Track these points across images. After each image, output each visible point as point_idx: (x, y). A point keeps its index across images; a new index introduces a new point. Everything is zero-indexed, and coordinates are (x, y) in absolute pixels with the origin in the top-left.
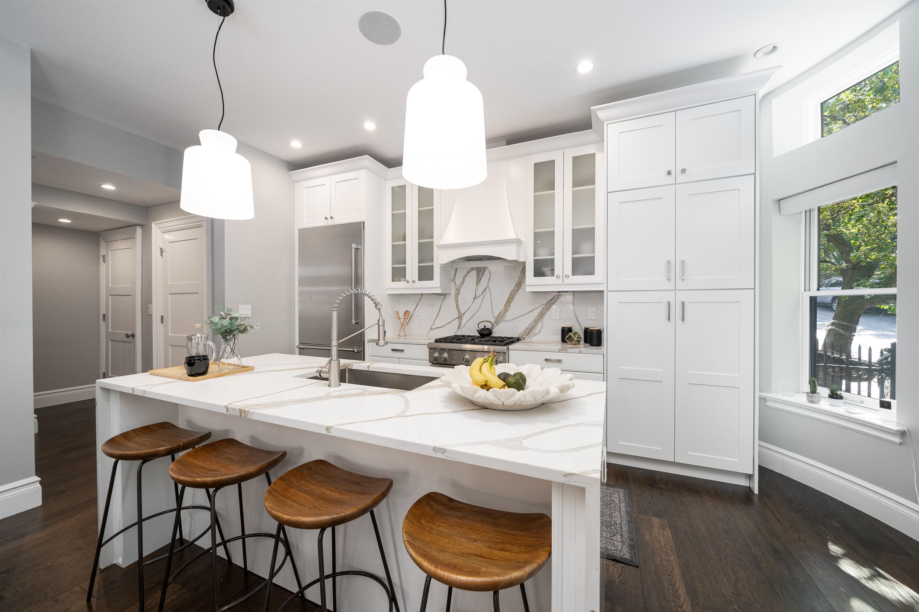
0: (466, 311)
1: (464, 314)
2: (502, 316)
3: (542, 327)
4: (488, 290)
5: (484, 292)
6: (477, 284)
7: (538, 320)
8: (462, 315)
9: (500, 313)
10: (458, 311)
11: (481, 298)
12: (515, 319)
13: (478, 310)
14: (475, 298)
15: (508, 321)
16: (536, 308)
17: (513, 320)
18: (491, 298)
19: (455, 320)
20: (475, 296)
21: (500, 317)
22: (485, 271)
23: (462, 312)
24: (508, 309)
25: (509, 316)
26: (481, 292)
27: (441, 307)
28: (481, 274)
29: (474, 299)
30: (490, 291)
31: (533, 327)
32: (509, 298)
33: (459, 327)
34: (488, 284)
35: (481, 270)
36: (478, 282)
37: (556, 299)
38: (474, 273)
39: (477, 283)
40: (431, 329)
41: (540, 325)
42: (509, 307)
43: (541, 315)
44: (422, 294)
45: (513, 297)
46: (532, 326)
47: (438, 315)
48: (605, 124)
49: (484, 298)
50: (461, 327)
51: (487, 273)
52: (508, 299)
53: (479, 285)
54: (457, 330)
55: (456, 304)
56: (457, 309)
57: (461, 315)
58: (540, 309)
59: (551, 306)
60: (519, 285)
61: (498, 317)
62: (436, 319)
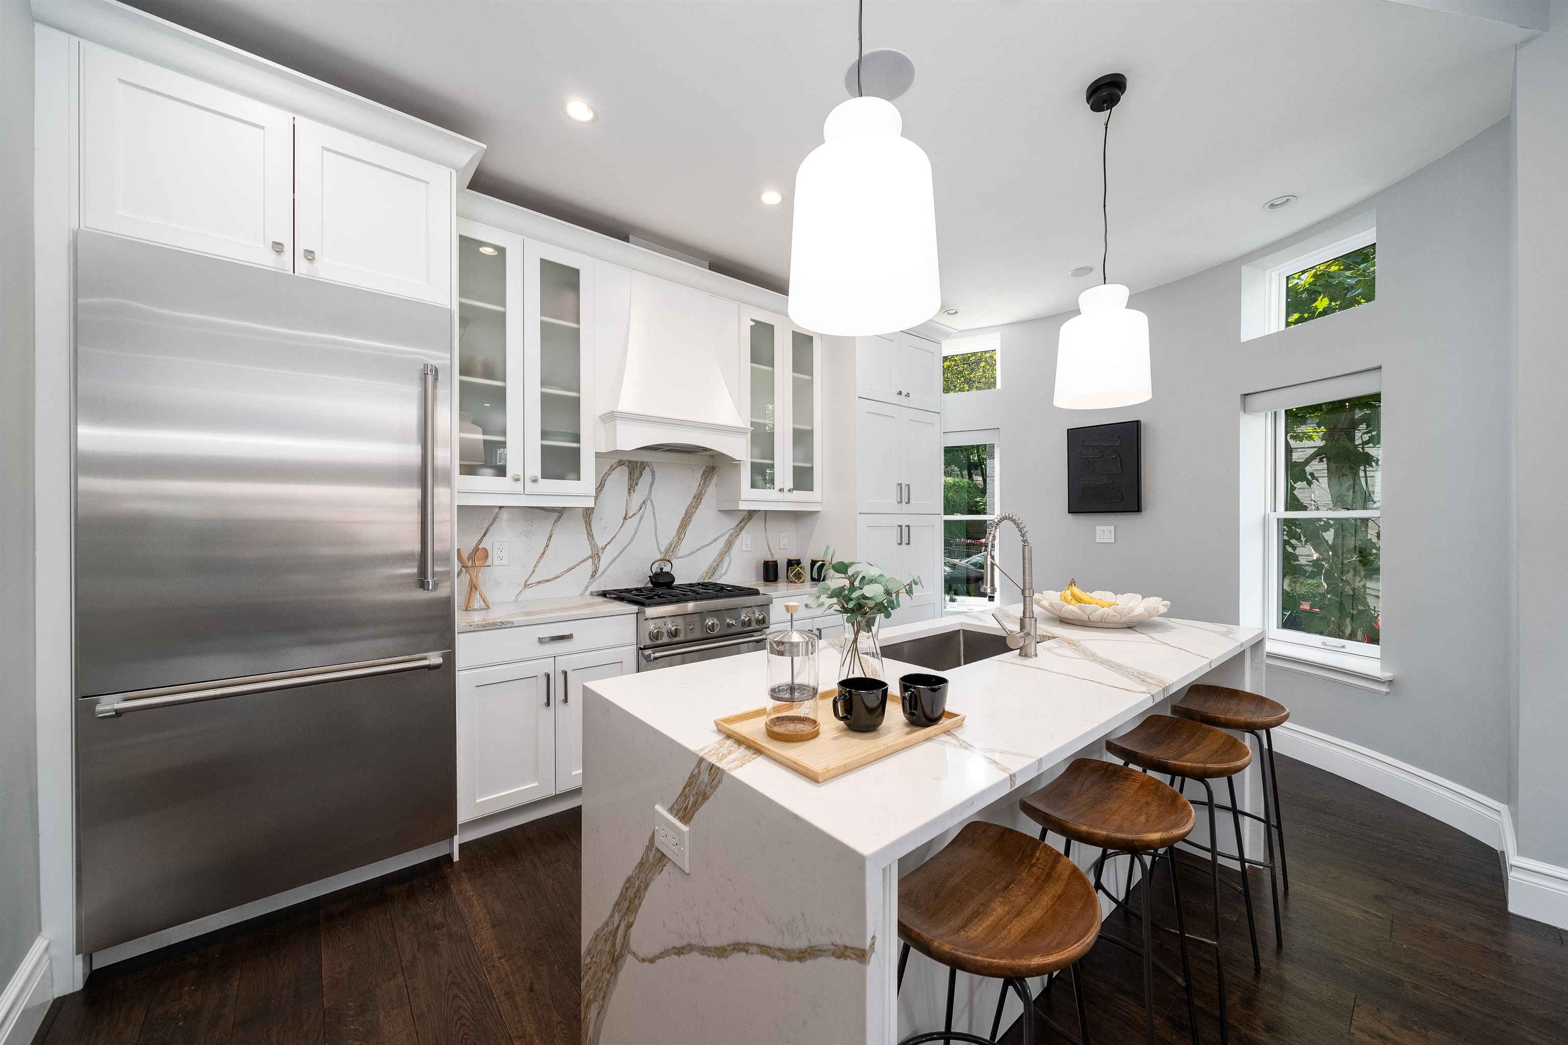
0: (609, 543)
1: (603, 549)
2: (674, 548)
3: (729, 564)
4: (649, 503)
5: (643, 508)
6: (629, 493)
7: (725, 553)
8: (600, 550)
9: (671, 545)
10: (591, 543)
11: (637, 517)
12: (693, 553)
13: (632, 540)
14: (625, 518)
15: (682, 557)
16: (721, 535)
17: (689, 555)
18: (655, 519)
19: (584, 561)
20: (626, 515)
21: (672, 549)
22: (644, 469)
23: (601, 544)
24: (682, 538)
25: (684, 547)
26: (638, 508)
27: (550, 535)
28: (637, 473)
29: (624, 520)
30: (653, 506)
31: (718, 565)
32: (683, 518)
33: (593, 576)
34: (650, 493)
35: (637, 467)
36: (631, 489)
37: (746, 520)
38: (627, 471)
39: (629, 489)
40: (526, 585)
41: (727, 560)
42: (685, 534)
43: (729, 545)
44: (501, 507)
45: (690, 517)
46: (716, 563)
47: (543, 554)
49: (642, 517)
50: (597, 576)
51: (646, 472)
52: (683, 520)
53: (634, 495)
54: (589, 582)
55: (587, 529)
56: (588, 540)
57: (598, 550)
58: (727, 536)
59: (741, 531)
60: (698, 498)
61: (667, 551)
62: (538, 562)
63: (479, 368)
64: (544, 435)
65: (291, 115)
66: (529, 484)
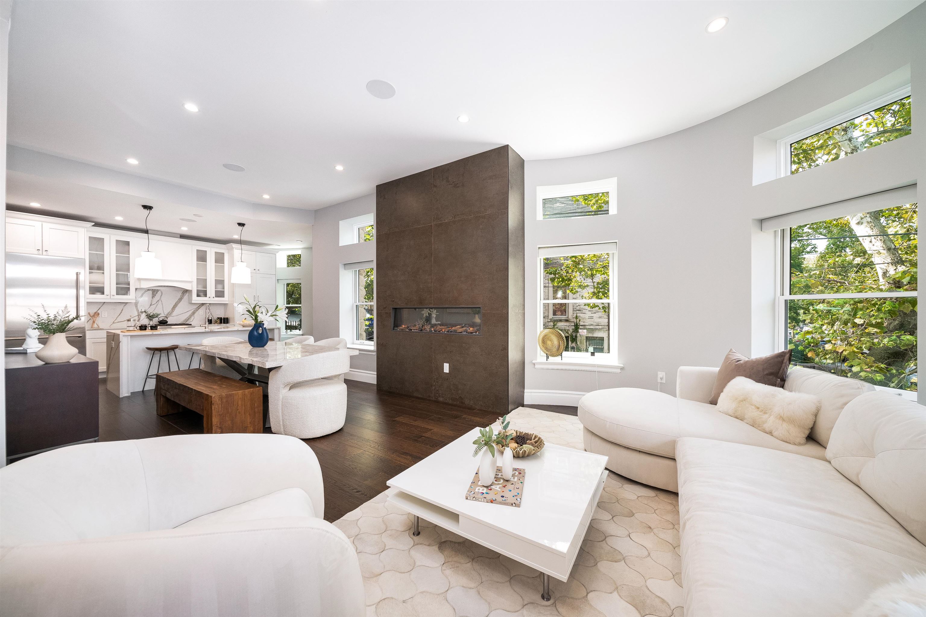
3: (194, 319)
4: (160, 301)
5: (158, 302)
7: (192, 315)
9: (170, 312)
12: (178, 315)
14: (151, 305)
15: (174, 316)
16: (191, 310)
17: (176, 316)
18: (163, 305)
21: (170, 314)
22: (158, 291)
25: (175, 313)
26: (156, 302)
27: (122, 310)
28: (155, 293)
30: (162, 302)
31: (189, 319)
33: (138, 321)
34: (161, 298)
35: (155, 291)
36: (153, 297)
37: (201, 306)
38: (151, 292)
39: (152, 297)
40: (113, 323)
41: (193, 318)
42: (175, 310)
43: (194, 313)
44: (105, 302)
45: (177, 305)
47: (120, 314)
48: (234, 249)
49: (157, 305)
51: (159, 293)
52: (174, 306)
53: (154, 299)
55: (136, 308)
56: (137, 311)
57: (140, 314)
58: (193, 311)
59: (199, 309)
60: (180, 299)
61: (168, 314)
62: (118, 316)
63: (96, 268)
64: (117, 284)
65: (41, 223)
66: (112, 297)
